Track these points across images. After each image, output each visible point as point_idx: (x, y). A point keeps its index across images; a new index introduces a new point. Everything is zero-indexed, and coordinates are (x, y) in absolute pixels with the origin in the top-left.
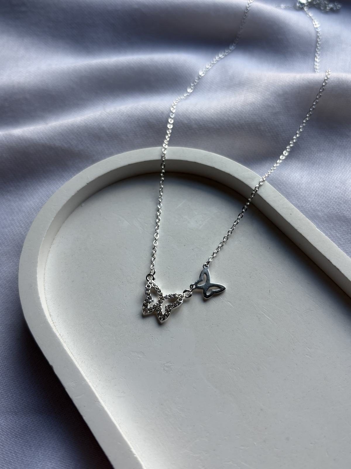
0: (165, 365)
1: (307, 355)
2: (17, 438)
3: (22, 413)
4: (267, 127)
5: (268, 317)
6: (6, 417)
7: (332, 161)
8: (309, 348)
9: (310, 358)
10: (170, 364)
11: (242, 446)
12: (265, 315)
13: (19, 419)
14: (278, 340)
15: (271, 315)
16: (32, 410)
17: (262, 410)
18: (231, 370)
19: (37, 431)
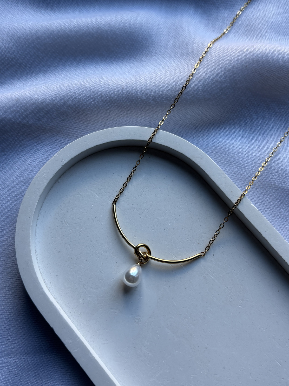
0: (136, 318)
1: (240, 306)
2: (31, 372)
3: (31, 353)
5: (212, 277)
6: (19, 357)
7: (269, 128)
8: (241, 300)
9: (242, 308)
10: (140, 317)
11: (193, 374)
12: (210, 275)
13: (29, 358)
14: (219, 295)
15: (214, 274)
16: (38, 351)
17: (206, 348)
18: (184, 319)
19: (44, 366)
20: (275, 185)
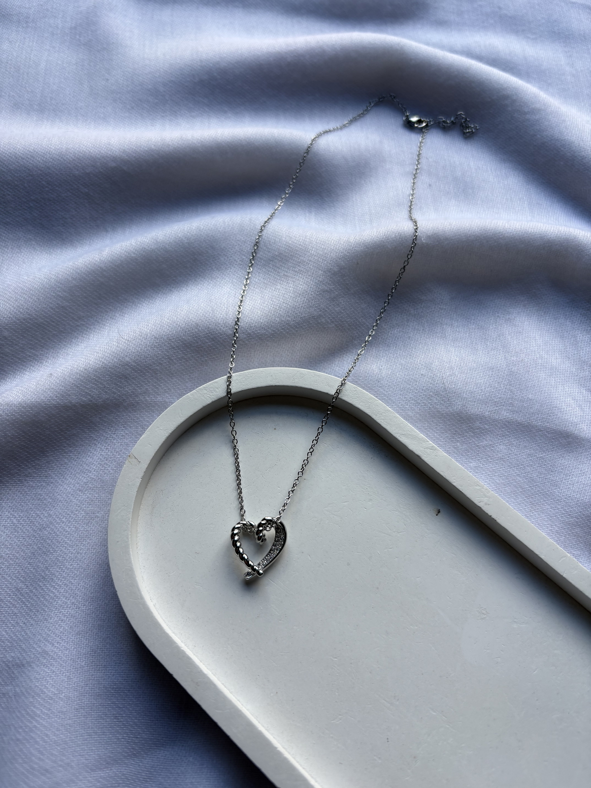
4: (329, 317)
6: (125, 763)
7: (409, 337)
20: (438, 412)
